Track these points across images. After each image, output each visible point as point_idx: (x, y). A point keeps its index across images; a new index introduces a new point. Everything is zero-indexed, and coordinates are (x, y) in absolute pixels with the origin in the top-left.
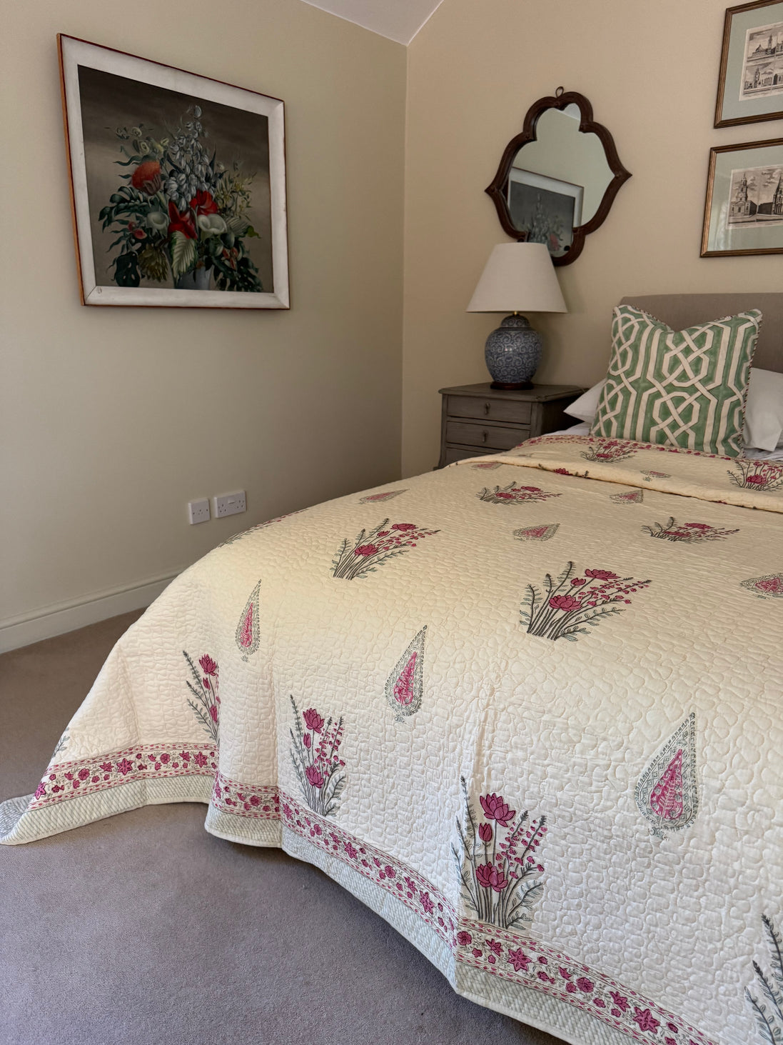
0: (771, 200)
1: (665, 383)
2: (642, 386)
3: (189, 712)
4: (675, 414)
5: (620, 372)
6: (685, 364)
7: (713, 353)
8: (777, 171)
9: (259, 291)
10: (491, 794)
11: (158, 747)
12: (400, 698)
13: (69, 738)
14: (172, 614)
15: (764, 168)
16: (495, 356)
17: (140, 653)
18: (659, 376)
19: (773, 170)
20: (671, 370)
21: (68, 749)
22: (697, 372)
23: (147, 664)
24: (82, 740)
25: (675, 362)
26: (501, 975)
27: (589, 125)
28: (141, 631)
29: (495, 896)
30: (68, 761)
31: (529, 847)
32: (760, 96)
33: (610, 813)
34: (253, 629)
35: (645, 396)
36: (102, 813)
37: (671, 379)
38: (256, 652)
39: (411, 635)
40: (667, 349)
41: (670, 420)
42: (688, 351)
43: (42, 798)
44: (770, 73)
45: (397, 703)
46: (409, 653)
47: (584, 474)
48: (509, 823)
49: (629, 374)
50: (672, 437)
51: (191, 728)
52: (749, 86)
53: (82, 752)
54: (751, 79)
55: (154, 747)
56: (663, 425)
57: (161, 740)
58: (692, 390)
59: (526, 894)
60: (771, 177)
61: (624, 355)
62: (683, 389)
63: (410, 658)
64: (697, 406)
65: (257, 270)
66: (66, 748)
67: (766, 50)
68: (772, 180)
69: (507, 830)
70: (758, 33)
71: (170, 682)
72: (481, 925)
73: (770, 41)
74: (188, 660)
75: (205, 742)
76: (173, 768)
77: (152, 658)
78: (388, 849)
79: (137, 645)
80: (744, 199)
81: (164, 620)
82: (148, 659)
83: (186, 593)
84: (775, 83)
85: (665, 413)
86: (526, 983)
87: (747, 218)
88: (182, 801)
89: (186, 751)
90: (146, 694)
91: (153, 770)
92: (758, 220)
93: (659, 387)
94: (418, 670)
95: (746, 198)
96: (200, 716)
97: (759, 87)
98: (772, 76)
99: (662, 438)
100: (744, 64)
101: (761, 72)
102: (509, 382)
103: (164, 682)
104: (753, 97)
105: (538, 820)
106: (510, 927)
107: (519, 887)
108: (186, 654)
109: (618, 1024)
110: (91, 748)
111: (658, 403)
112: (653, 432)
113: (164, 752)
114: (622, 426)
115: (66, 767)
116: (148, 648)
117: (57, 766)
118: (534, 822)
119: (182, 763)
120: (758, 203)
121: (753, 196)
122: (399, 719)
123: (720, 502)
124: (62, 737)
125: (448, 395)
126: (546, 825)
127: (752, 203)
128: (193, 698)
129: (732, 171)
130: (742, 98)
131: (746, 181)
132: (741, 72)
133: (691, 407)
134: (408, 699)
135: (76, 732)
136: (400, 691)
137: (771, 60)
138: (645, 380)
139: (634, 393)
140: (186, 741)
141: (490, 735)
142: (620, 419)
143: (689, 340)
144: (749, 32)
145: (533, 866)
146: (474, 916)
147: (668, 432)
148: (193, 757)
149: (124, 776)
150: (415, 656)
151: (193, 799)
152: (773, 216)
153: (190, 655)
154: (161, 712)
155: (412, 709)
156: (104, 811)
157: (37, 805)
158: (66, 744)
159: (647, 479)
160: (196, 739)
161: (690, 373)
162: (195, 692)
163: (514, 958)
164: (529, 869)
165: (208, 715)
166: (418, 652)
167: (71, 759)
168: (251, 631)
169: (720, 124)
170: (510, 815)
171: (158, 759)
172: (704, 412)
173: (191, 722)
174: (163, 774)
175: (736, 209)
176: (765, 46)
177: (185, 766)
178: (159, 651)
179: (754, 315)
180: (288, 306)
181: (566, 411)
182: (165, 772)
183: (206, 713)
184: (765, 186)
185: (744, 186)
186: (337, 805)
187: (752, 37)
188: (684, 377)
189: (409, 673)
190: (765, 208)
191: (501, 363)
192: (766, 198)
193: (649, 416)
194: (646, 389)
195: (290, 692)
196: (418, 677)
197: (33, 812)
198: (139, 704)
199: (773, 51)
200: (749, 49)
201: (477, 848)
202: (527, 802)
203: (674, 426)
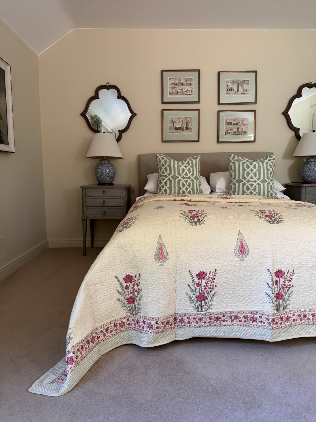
0: (180, 126)
1: (182, 176)
2: (175, 178)
3: (118, 304)
4: (186, 185)
5: (166, 174)
6: (186, 170)
7: (192, 167)
8: (182, 118)
9: (4, 144)
10: (277, 270)
11: (104, 326)
12: (242, 253)
13: (72, 332)
14: (110, 261)
15: (178, 117)
16: (102, 173)
17: (96, 283)
18: (180, 175)
19: (180, 118)
20: (183, 172)
21: (73, 338)
22: (190, 172)
23: (98, 288)
24: (78, 332)
25: (183, 170)
26: (284, 327)
27: (120, 97)
28: (96, 272)
29: (281, 301)
30: (77, 343)
31: (290, 281)
32: (174, 96)
33: (312, 260)
34: (164, 252)
35: (177, 181)
36: (91, 364)
37: (183, 175)
38: (168, 261)
39: (237, 234)
40: (180, 166)
41: (185, 187)
42: (186, 167)
43: (74, 364)
44: (176, 90)
45: (241, 255)
46: (239, 239)
47: (190, 200)
48: (284, 277)
49: (169, 174)
50: (186, 192)
51: (118, 311)
52: (171, 93)
53: (80, 337)
54: (171, 91)
55: (102, 326)
56: (183, 189)
57: (105, 322)
58: (189, 178)
59: (289, 297)
60: (180, 120)
61: (166, 169)
62: (187, 178)
63: (240, 240)
64: (191, 183)
65: (3, 135)
66: (72, 338)
67: (174, 84)
68: (180, 121)
69: (283, 279)
70: (172, 79)
71: (109, 293)
72: (277, 314)
73: (175, 81)
74: (118, 280)
75: (124, 315)
76: (111, 333)
77: (101, 284)
78: (236, 309)
79: (94, 279)
80: (173, 126)
81: (107, 265)
82: (99, 285)
83: (115, 251)
84: (178, 93)
85: (184, 185)
86: (290, 325)
87: (174, 131)
88: (115, 347)
89: (115, 323)
90: (98, 302)
91: (103, 337)
92: (178, 132)
93: (180, 178)
94: (245, 243)
95: (174, 125)
96: (123, 304)
97: (173, 94)
98: (177, 91)
99: (184, 192)
100: (169, 87)
101: (174, 90)
102: (107, 183)
103: (107, 293)
104: (172, 96)
105: (292, 272)
106: (285, 310)
107: (286, 296)
108: (116, 278)
109: (314, 322)
110: (82, 334)
111: (181, 182)
112: (181, 191)
113: (107, 327)
114: (171, 190)
115: (77, 346)
116: (100, 280)
117: (73, 346)
118: (291, 273)
119: (114, 329)
120: (177, 127)
121: (176, 125)
122: (241, 260)
123: (230, 202)
124: (68, 333)
125: (85, 188)
126: (295, 272)
127: (175, 127)
128: (119, 297)
129: (169, 117)
130: (169, 96)
131: (173, 120)
132: (168, 89)
133: (190, 183)
134: (245, 253)
135: (74, 329)
136: (241, 251)
137: (176, 87)
138: (175, 176)
139: (173, 180)
140: (115, 318)
141: (275, 253)
142: (170, 188)
143: (185, 164)
144: (169, 78)
145: (290, 287)
146: (275, 311)
147: (185, 191)
148: (119, 325)
149: (93, 344)
150: (242, 239)
151: (119, 345)
152: (182, 131)
153: (119, 277)
154: (105, 308)
155: (247, 255)
156: (91, 363)
157: (73, 368)
158: (72, 336)
159: (209, 199)
160: (120, 316)
161: (188, 173)
162: (121, 293)
163: (286, 319)
164: (289, 288)
165: (126, 302)
166: (242, 238)
167: (77, 342)
168: (163, 253)
169: (163, 103)
170: (284, 274)
171: (104, 331)
172: (193, 184)
173: (118, 309)
174: (107, 338)
175: (171, 128)
176: (174, 82)
177: (116, 330)
178: (104, 279)
179: (199, 156)
180: (14, 152)
181: (145, 188)
182: (108, 337)
183: (125, 302)
184: (179, 122)
185: (173, 122)
186: (212, 304)
187: (170, 79)
188: (186, 174)
189: (242, 245)
190: (179, 129)
191: (105, 176)
192: (179, 126)
193: (179, 186)
194: (176, 178)
195: (189, 269)
196: (246, 245)
197: (72, 372)
198: (95, 308)
199: (176, 84)
200: (169, 83)
201: (275, 289)
202: (289, 267)
203: (186, 189)
